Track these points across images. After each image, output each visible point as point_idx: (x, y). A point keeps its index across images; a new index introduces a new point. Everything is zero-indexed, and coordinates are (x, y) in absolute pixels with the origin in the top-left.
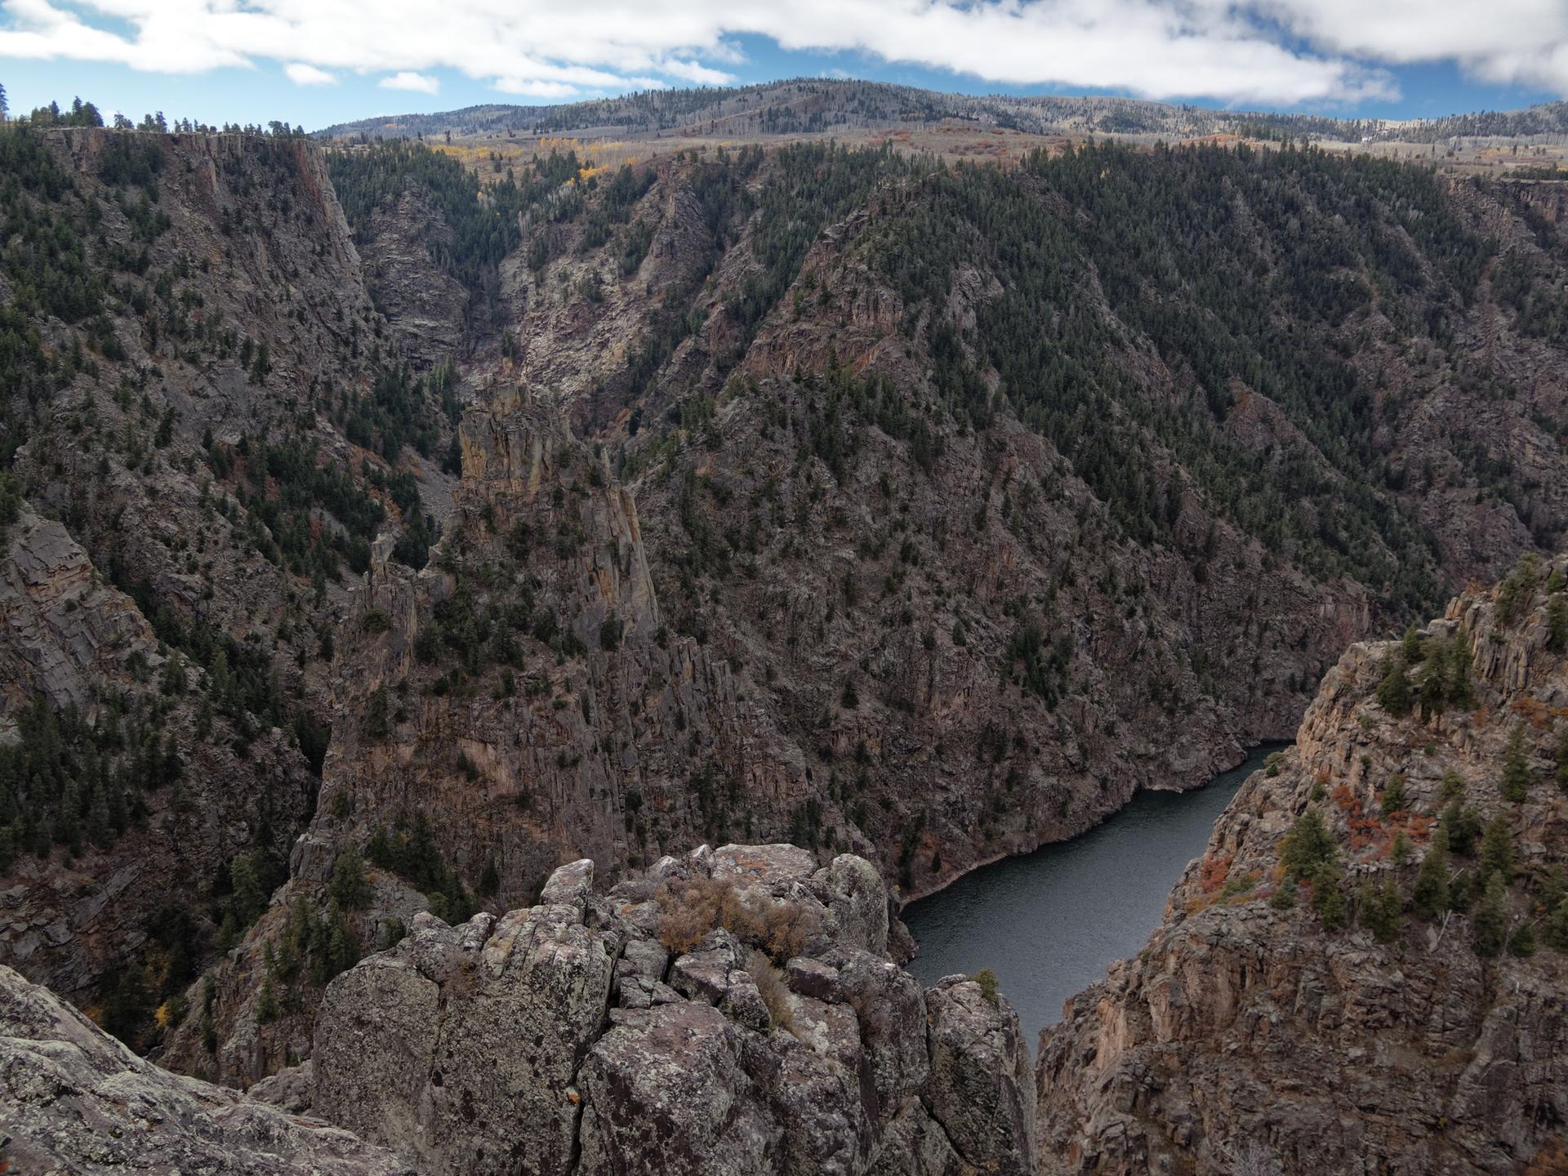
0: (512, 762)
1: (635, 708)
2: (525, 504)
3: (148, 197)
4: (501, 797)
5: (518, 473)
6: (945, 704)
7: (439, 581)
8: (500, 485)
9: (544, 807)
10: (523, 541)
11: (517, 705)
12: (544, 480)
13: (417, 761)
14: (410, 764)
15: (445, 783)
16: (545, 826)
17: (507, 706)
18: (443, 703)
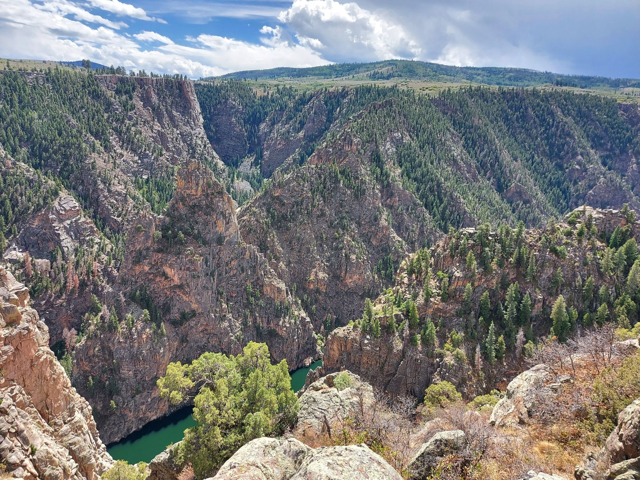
0: (179, 275)
1: (227, 264)
2: (196, 198)
3: (128, 98)
4: (175, 285)
5: (194, 188)
6: (350, 278)
7: (164, 219)
8: (188, 192)
9: (187, 290)
10: (194, 208)
11: (182, 258)
12: (203, 191)
13: (149, 272)
14: (148, 273)
15: (158, 279)
16: (187, 295)
17: (178, 258)
18: (160, 255)
